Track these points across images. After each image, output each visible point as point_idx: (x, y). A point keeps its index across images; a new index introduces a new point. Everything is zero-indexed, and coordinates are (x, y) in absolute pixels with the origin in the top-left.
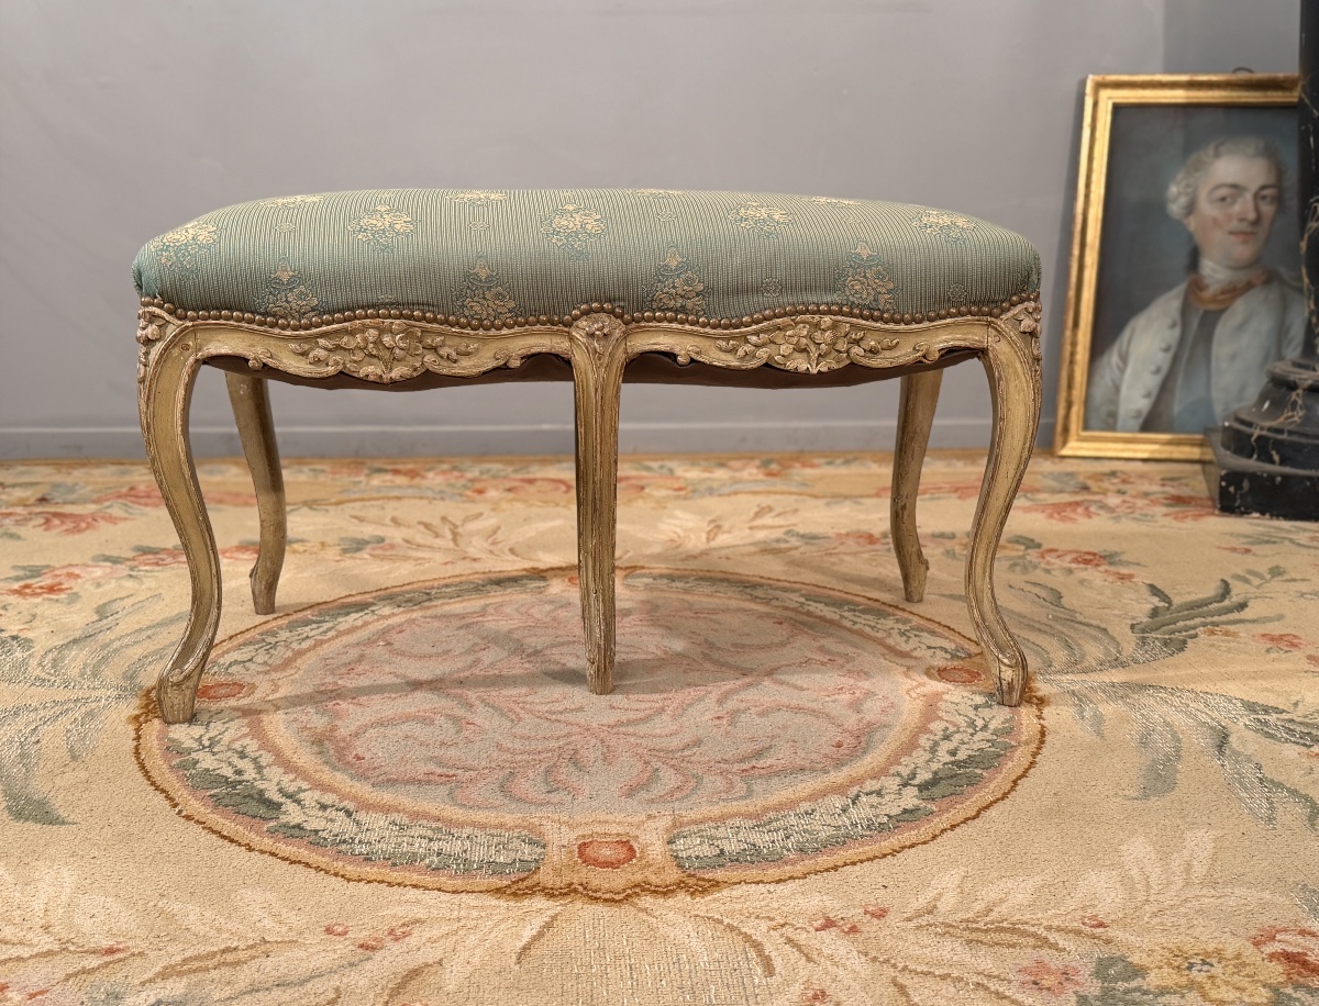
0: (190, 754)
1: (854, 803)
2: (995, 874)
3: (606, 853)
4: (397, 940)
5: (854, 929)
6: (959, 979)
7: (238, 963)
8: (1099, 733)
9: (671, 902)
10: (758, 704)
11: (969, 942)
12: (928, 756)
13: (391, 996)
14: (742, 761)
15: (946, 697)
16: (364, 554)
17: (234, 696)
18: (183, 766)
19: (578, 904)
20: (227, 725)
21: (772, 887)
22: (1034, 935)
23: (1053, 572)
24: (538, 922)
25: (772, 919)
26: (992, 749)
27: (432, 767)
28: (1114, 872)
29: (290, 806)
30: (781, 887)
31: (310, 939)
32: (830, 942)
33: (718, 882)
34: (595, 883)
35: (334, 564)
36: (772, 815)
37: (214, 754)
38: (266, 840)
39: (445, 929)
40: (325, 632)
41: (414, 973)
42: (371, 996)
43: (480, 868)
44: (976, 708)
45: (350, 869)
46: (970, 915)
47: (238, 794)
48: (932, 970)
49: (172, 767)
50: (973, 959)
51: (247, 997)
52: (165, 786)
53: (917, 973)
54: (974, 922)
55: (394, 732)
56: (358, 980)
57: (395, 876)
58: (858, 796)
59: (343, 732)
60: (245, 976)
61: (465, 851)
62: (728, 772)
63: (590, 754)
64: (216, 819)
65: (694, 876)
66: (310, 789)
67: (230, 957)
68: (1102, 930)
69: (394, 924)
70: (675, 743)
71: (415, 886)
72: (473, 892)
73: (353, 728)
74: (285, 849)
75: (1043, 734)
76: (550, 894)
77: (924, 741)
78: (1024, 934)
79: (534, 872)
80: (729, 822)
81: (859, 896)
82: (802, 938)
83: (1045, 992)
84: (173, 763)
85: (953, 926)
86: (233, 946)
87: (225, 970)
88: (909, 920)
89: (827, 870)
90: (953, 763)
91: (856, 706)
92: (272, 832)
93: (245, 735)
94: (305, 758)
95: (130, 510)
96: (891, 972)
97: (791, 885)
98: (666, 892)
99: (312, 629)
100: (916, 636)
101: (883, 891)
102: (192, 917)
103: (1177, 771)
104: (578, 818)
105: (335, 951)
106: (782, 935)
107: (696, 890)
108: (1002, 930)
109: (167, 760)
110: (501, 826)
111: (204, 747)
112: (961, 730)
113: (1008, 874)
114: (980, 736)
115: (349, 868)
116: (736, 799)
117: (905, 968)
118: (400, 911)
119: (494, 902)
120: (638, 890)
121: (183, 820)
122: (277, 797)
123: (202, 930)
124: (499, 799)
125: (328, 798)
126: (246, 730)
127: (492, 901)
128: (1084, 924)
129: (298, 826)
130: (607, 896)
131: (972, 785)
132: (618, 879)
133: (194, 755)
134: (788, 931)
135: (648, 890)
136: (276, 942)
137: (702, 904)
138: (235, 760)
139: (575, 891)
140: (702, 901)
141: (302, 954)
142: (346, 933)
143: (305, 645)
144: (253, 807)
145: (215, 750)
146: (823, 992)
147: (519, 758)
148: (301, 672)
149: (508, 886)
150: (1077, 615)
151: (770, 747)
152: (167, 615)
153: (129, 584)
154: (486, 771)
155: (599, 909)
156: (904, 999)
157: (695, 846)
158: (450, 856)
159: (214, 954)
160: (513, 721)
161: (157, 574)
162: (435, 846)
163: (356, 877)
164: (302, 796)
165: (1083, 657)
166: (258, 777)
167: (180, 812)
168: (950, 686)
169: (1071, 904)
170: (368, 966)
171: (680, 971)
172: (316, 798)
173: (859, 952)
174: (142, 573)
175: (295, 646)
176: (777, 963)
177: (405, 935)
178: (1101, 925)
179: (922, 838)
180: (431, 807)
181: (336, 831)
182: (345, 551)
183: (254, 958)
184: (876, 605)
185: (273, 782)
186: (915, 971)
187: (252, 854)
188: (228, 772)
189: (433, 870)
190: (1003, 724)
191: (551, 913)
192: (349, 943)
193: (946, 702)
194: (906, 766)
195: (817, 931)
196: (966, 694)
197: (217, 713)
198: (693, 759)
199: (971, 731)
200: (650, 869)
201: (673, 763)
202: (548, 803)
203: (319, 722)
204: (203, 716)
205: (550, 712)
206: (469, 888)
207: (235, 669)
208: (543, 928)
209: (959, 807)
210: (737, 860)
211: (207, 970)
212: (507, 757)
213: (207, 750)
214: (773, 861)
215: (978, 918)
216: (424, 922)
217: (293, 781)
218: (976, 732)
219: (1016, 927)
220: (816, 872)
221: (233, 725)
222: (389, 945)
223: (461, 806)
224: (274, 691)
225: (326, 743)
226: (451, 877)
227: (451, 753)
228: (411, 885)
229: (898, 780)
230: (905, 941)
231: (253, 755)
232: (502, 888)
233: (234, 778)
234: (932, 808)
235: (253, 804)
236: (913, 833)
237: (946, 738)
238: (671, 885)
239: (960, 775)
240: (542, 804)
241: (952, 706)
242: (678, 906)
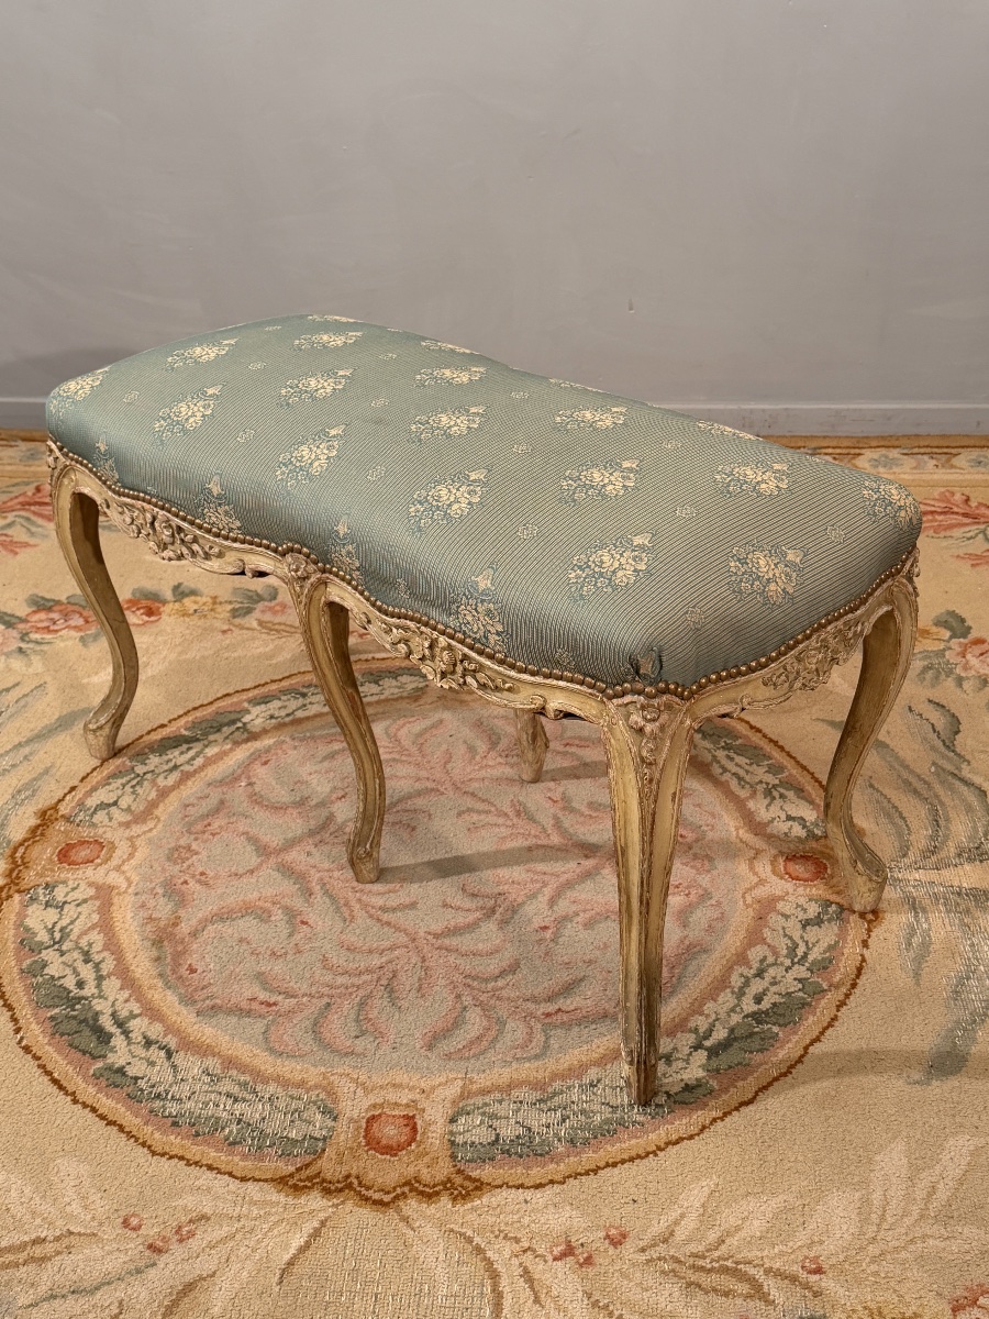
0: (40, 953)
2: (742, 1190)
3: (390, 1132)
4: (181, 1241)
5: (588, 1261)
7: (43, 1259)
8: (917, 975)
9: (431, 1210)
10: (589, 907)
11: (689, 1285)
12: (732, 1001)
13: (164, 1316)
14: (549, 999)
15: (780, 905)
16: (251, 621)
17: (92, 862)
18: (32, 970)
19: (349, 1206)
20: (79, 909)
21: (528, 1194)
22: (751, 1280)
23: (966, 685)
24: (308, 1227)
25: (517, 1240)
26: (801, 994)
27: (256, 989)
28: (857, 1195)
29: (118, 1040)
30: (538, 1193)
31: (108, 1233)
32: (562, 1279)
33: (482, 1183)
35: (220, 636)
36: (557, 1085)
37: (62, 953)
38: (92, 1090)
39: (225, 1230)
40: (193, 759)
41: (189, 1287)
42: (148, 1314)
43: (272, 1145)
44: (806, 924)
45: (158, 1138)
46: (700, 1248)
47: (74, 1017)
49: (22, 971)
51: (46, 1305)
52: (13, 999)
54: (702, 1256)
55: (230, 931)
56: (140, 1292)
57: (195, 1151)
59: (184, 929)
60: (47, 1277)
62: (533, 1015)
63: (407, 981)
64: (50, 1053)
65: (462, 1171)
66: (140, 1015)
67: (38, 1251)
68: (817, 1277)
69: (183, 1219)
70: (493, 966)
71: (210, 1168)
72: (260, 1180)
73: (194, 922)
74: (107, 1104)
75: (859, 970)
76: (327, 1189)
77: (736, 981)
78: (743, 1277)
79: (320, 1157)
80: (515, 1093)
81: (607, 1213)
82: (538, 1269)
84: (24, 966)
86: (43, 1236)
87: (32, 1267)
88: (643, 1250)
89: (587, 1172)
90: (753, 1015)
91: (685, 916)
92: (96, 1077)
94: (142, 965)
95: (34, 529)
97: (549, 1191)
98: (429, 1195)
99: (182, 753)
100: (782, 796)
101: (631, 1205)
102: (13, 1193)
103: (974, 1040)
104: (377, 1080)
105: (126, 1251)
106: (521, 1264)
107: (460, 1192)
108: (725, 1270)
109: (19, 961)
110: (301, 1084)
111: (55, 943)
112: (779, 960)
113: (755, 1189)
114: (795, 971)
115: (157, 1135)
116: (529, 1059)
118: (189, 1201)
119: (275, 1197)
120: (406, 1189)
121: (22, 1053)
122: (107, 1023)
123: (18, 1211)
124: (308, 1043)
125: (156, 1030)
126: (95, 917)
127: (274, 1195)
128: (803, 1267)
129: (121, 1071)
130: (376, 1196)
131: (763, 1051)
132: (392, 1172)
133: (44, 953)
134: (528, 1258)
135: (416, 1190)
136: (80, 1234)
137: (461, 1215)
138: (80, 965)
139: (350, 1186)
140: (462, 1209)
141: (99, 1253)
142: (139, 1227)
143: (171, 780)
144: (87, 1038)
145: (64, 948)
147: (340, 980)
148: (160, 826)
149: (291, 1175)
150: (964, 766)
151: (581, 980)
152: (46, 721)
153: (17, 664)
154: (305, 999)
155: (366, 1214)
157: (474, 1127)
158: (249, 1125)
159: (23, 1246)
160: (345, 920)
161: (45, 648)
162: (239, 1108)
163: (160, 1148)
164: (133, 1024)
165: (947, 837)
166: (96, 991)
167: (22, 1038)
168: (789, 886)
169: (802, 1237)
170: (152, 1272)
171: (418, 1306)
172: (144, 1028)
173: (585, 1292)
174: (31, 645)
175: (161, 782)
176: (507, 1302)
177: (191, 1234)
178: (819, 1271)
179: (691, 1130)
180: (245, 1051)
181: (155, 1079)
182: (235, 613)
183: (58, 1253)
184: (756, 739)
185: (110, 1000)
187: (76, 1107)
188: (70, 983)
189: (230, 1144)
190: (825, 952)
191: (322, 1216)
192: (140, 1240)
193: (779, 913)
194: (707, 1016)
195: (554, 1260)
196: (802, 901)
197: (73, 889)
198: (504, 993)
199: (788, 962)
200: (426, 1159)
201: (483, 997)
202: (352, 1053)
203: (163, 910)
204: (60, 893)
205: (384, 909)
206: (257, 1174)
207: (101, 816)
208: (310, 1236)
209: (740, 1084)
210: (508, 1150)
211: (17, 1265)
212: (329, 978)
213: (56, 947)
214: (541, 1155)
215: (708, 1251)
216: (209, 1219)
217: (126, 1001)
218: (793, 964)
219: (739, 1267)
220: (576, 1175)
221: (84, 909)
222: (174, 1246)
223: (272, 1051)
224: (131, 856)
225: (166, 943)
226: (244, 1157)
227: (278, 968)
228: (207, 1165)
229: (691, 1039)
230: (630, 1280)
231: (97, 958)
232: (286, 1176)
233: (75, 991)
234: (714, 1084)
235: (87, 1032)
236: (684, 1121)
237: (760, 974)
238: (438, 1184)
239: (757, 1033)
240: (346, 1054)
241: (782, 921)
242: (438, 1216)
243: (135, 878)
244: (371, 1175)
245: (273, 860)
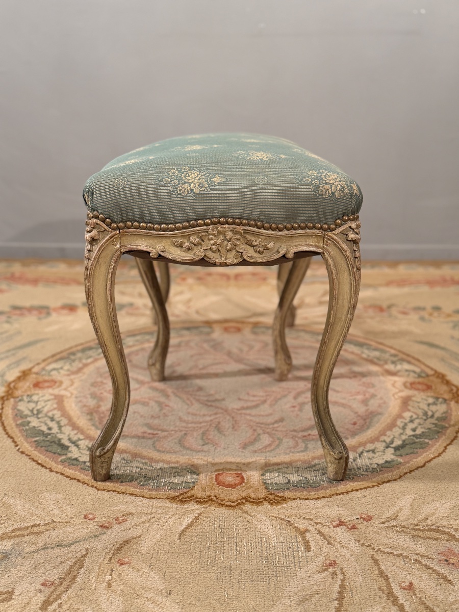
0: (26, 418)
1: (360, 456)
2: (431, 499)
3: (229, 479)
4: (119, 523)
5: (354, 527)
6: (407, 557)
7: (39, 533)
9: (260, 508)
11: (414, 536)
12: (401, 431)
13: (113, 554)
14: (303, 431)
15: (414, 399)
16: (123, 312)
17: (51, 387)
18: (22, 425)
19: (213, 508)
20: (47, 403)
21: (312, 502)
22: (448, 534)
24: (192, 516)
25: (311, 520)
26: (435, 428)
27: (145, 429)
29: (73, 448)
30: (318, 502)
31: (76, 521)
32: (341, 534)
33: (285, 498)
34: (222, 496)
36: (316, 461)
37: (38, 418)
38: (60, 466)
39: (144, 518)
41: (126, 542)
42: (104, 554)
43: (165, 485)
44: (429, 405)
45: (100, 484)
46: (415, 522)
47: (48, 441)
48: (393, 552)
49: (17, 425)
50: (415, 547)
51: (42, 552)
52: (13, 435)
53: (385, 553)
54: (418, 525)
56: (98, 545)
57: (122, 488)
58: (362, 453)
59: (103, 408)
60: (41, 540)
61: (158, 476)
62: (296, 436)
63: (226, 425)
64: (36, 454)
65: (273, 494)
66: (84, 439)
67: (35, 530)
69: (119, 514)
70: (270, 420)
71: (131, 494)
72: (160, 499)
73: (108, 407)
74: (68, 471)
76: (199, 501)
77: (399, 423)
78: (443, 533)
79: (192, 489)
80: (294, 464)
81: (358, 509)
82: (326, 531)
83: (451, 566)
84: (18, 423)
85: (405, 527)
86: (37, 523)
87: (32, 536)
88: (383, 523)
89: (343, 493)
90: (413, 436)
91: (365, 402)
92: (62, 462)
93: (55, 409)
94: (82, 422)
96: (371, 552)
97: (323, 501)
98: (257, 502)
100: (400, 363)
102: (19, 507)
105: (88, 528)
106: (316, 529)
107: (274, 502)
108: (432, 530)
109: (15, 420)
110: (177, 463)
112: (420, 417)
113: (437, 499)
114: (430, 420)
116: (298, 452)
117: (379, 550)
118: (122, 507)
119: (170, 505)
120: (243, 501)
121: (20, 454)
122: (67, 443)
123: (23, 514)
124: (177, 447)
126: (55, 406)
127: (169, 504)
129: (76, 459)
130: (228, 503)
131: (423, 448)
132: (234, 494)
133: (29, 419)
134: (319, 527)
135: (249, 501)
136: (59, 522)
137: (277, 510)
138: (49, 422)
139: (212, 500)
140: (276, 508)
141: (71, 529)
142: (94, 519)
143: (89, 360)
144: (55, 448)
145: (40, 416)
146: (335, 562)
147: (190, 425)
148: (85, 375)
149: (178, 496)
153: (6, 326)
154: (173, 432)
155: (223, 510)
156: (377, 567)
157: (275, 477)
158: (150, 478)
159: (28, 527)
160: (188, 405)
161: (20, 321)
162: (143, 472)
163: (102, 488)
164: (80, 443)
166: (59, 431)
167: (19, 449)
168: (416, 392)
170: (104, 537)
171: (262, 547)
172: (86, 444)
173: (355, 540)
174: (13, 320)
175: (84, 361)
176: (312, 544)
177: (124, 521)
179: (394, 477)
180: (143, 451)
183: (47, 530)
185: (66, 435)
186: (384, 551)
187: (52, 473)
188: (44, 428)
189: (141, 485)
190: (442, 414)
191: (198, 512)
192: (95, 524)
193: (413, 401)
194: (389, 436)
195: (334, 527)
196: (424, 397)
197: (42, 396)
198: (279, 429)
199: (425, 418)
200: (251, 489)
201: (268, 430)
202: (202, 451)
203: (92, 403)
204: (35, 398)
205: (208, 401)
206: (158, 496)
207: (54, 373)
208: (194, 520)
209: (415, 460)
210: (296, 486)
211: (24, 536)
212: (184, 424)
213: (35, 416)
214: (315, 487)
215: (419, 522)
216: (134, 514)
217: (76, 434)
218: (427, 418)
219: (439, 528)
220: (337, 494)
221: (49, 403)
222: (115, 526)
223: (158, 451)
224: (72, 385)
225: (95, 414)
226: (150, 490)
227: (156, 422)
228: (130, 494)
229: (384, 444)
230: (380, 535)
231: (57, 420)
232: (174, 497)
233: (47, 431)
234: (400, 460)
235: (56, 446)
236: (389, 474)
237: (412, 421)
238: (261, 499)
239: (417, 442)
240: (199, 451)
241: (416, 404)
242: (264, 510)
243: (75, 392)
244: (223, 496)
245: (146, 386)
